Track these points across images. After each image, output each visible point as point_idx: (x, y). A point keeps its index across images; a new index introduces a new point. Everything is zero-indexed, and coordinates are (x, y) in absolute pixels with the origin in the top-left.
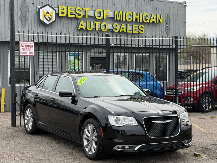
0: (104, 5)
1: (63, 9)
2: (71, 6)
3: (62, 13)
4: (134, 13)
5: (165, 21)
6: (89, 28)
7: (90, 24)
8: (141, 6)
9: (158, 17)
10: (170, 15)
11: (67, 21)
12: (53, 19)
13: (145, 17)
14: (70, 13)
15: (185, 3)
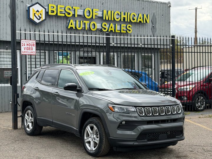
0: (92, 5)
1: (53, 7)
2: (60, 5)
3: (52, 12)
4: (122, 13)
5: (151, 22)
6: (79, 27)
7: (79, 23)
8: (128, 6)
9: (145, 16)
10: (156, 15)
11: (57, 20)
12: (43, 18)
13: (133, 17)
14: (60, 11)
15: (169, 3)
